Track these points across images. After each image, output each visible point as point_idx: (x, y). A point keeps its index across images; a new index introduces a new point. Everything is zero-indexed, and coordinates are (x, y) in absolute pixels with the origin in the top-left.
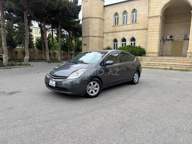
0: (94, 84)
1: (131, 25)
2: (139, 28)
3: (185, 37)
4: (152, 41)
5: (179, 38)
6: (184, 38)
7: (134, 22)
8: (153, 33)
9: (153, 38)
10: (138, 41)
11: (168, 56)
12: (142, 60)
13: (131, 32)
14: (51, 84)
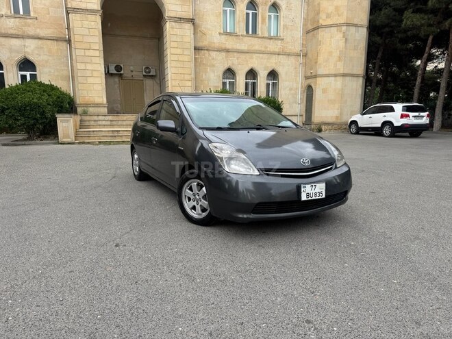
1: (12, 20)
2: (42, 33)
3: (145, 72)
4: (88, 73)
5: (134, 73)
6: (144, 74)
7: (21, 13)
8: (88, 53)
9: (89, 67)
10: (46, 70)
11: (117, 113)
12: (87, 123)
13: (14, 42)
14: (308, 195)
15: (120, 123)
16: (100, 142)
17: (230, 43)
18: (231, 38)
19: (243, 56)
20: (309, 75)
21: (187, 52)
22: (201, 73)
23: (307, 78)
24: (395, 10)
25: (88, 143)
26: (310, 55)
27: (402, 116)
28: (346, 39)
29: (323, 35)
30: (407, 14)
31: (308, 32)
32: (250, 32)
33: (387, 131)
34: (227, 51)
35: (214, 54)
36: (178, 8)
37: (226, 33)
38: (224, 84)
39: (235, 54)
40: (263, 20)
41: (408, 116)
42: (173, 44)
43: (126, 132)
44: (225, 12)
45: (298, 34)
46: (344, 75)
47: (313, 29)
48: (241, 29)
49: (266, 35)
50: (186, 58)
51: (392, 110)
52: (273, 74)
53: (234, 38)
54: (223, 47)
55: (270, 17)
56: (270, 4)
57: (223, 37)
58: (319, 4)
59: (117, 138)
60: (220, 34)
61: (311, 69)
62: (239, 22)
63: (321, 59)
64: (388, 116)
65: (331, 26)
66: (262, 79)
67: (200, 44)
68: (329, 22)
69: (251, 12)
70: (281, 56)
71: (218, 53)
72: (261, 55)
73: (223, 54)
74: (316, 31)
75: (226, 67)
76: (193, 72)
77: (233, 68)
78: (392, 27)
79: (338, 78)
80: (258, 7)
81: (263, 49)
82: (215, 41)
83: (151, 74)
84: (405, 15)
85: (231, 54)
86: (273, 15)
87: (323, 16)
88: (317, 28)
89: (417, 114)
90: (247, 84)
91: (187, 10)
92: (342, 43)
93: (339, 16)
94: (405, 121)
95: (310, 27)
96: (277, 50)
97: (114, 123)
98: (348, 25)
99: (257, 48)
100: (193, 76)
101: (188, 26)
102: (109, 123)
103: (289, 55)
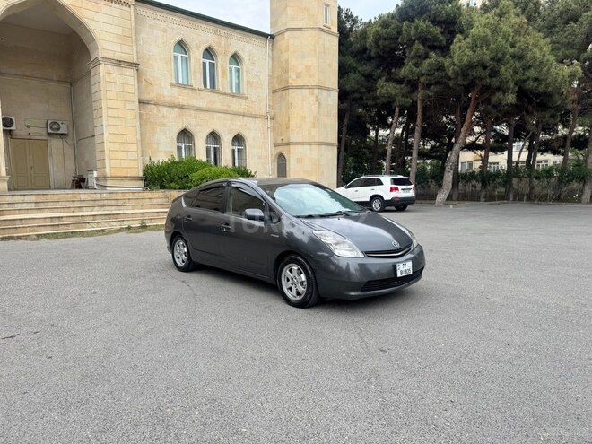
3: (51, 129)
5: (32, 130)
6: (50, 131)
14: (401, 272)
15: (50, 205)
16: (38, 236)
17: (184, 97)
18: (185, 91)
19: (201, 115)
20: (279, 141)
21: (129, 106)
22: (148, 135)
23: (276, 145)
24: (363, 75)
25: (19, 238)
26: (278, 119)
27: (392, 190)
28: (319, 104)
29: (293, 96)
30: (381, 82)
31: (274, 92)
32: (208, 86)
33: (376, 205)
34: (182, 107)
35: (164, 110)
36: (117, 48)
37: (178, 85)
38: (179, 148)
39: (192, 112)
40: (223, 73)
41: (397, 189)
42: (109, 95)
43: (72, 219)
44: (176, 58)
45: (264, 92)
46: (319, 144)
47: (281, 89)
48: (197, 80)
49: (229, 92)
50: (129, 114)
51: (380, 183)
52: (238, 139)
53: (190, 92)
54: (176, 102)
55: (231, 69)
56: (231, 54)
57: (175, 89)
58: (287, 61)
59: (61, 227)
60: (171, 85)
61: (282, 135)
62: (195, 72)
63: (293, 124)
64: (377, 190)
65: (302, 87)
66: (227, 144)
67: (145, 97)
68: (300, 83)
69: (207, 61)
70: (246, 118)
71: (170, 109)
72: (224, 115)
73: (177, 110)
74: (284, 92)
75: (181, 127)
76: (139, 133)
77: (191, 129)
78: (361, 93)
79: (313, 146)
80: (216, 56)
81: (225, 108)
82: (165, 93)
83: (59, 132)
84: (379, 83)
85: (187, 112)
86: (234, 67)
87: (292, 75)
88: (286, 88)
89: (404, 187)
90: (208, 150)
91: (127, 51)
92: (315, 108)
93: (310, 77)
94: (395, 195)
95: (277, 87)
96: (241, 110)
97: (42, 206)
98: (320, 88)
99: (218, 106)
100: (139, 137)
101: (131, 72)
102: (33, 206)
103: (255, 117)
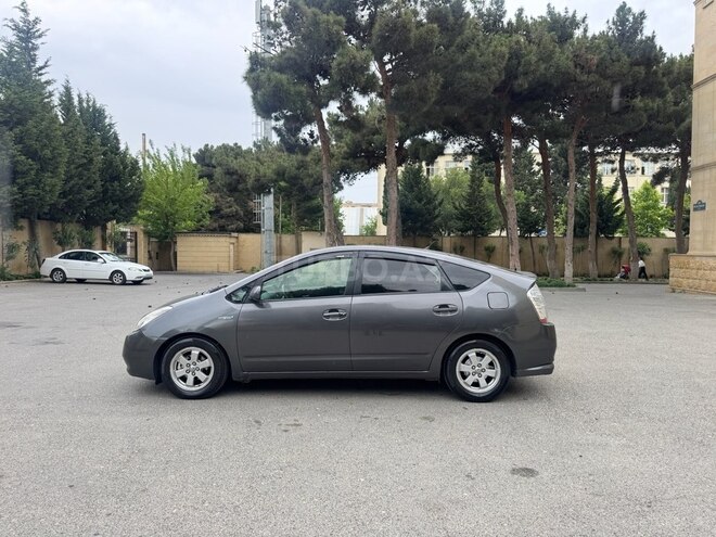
0: (201, 357)
